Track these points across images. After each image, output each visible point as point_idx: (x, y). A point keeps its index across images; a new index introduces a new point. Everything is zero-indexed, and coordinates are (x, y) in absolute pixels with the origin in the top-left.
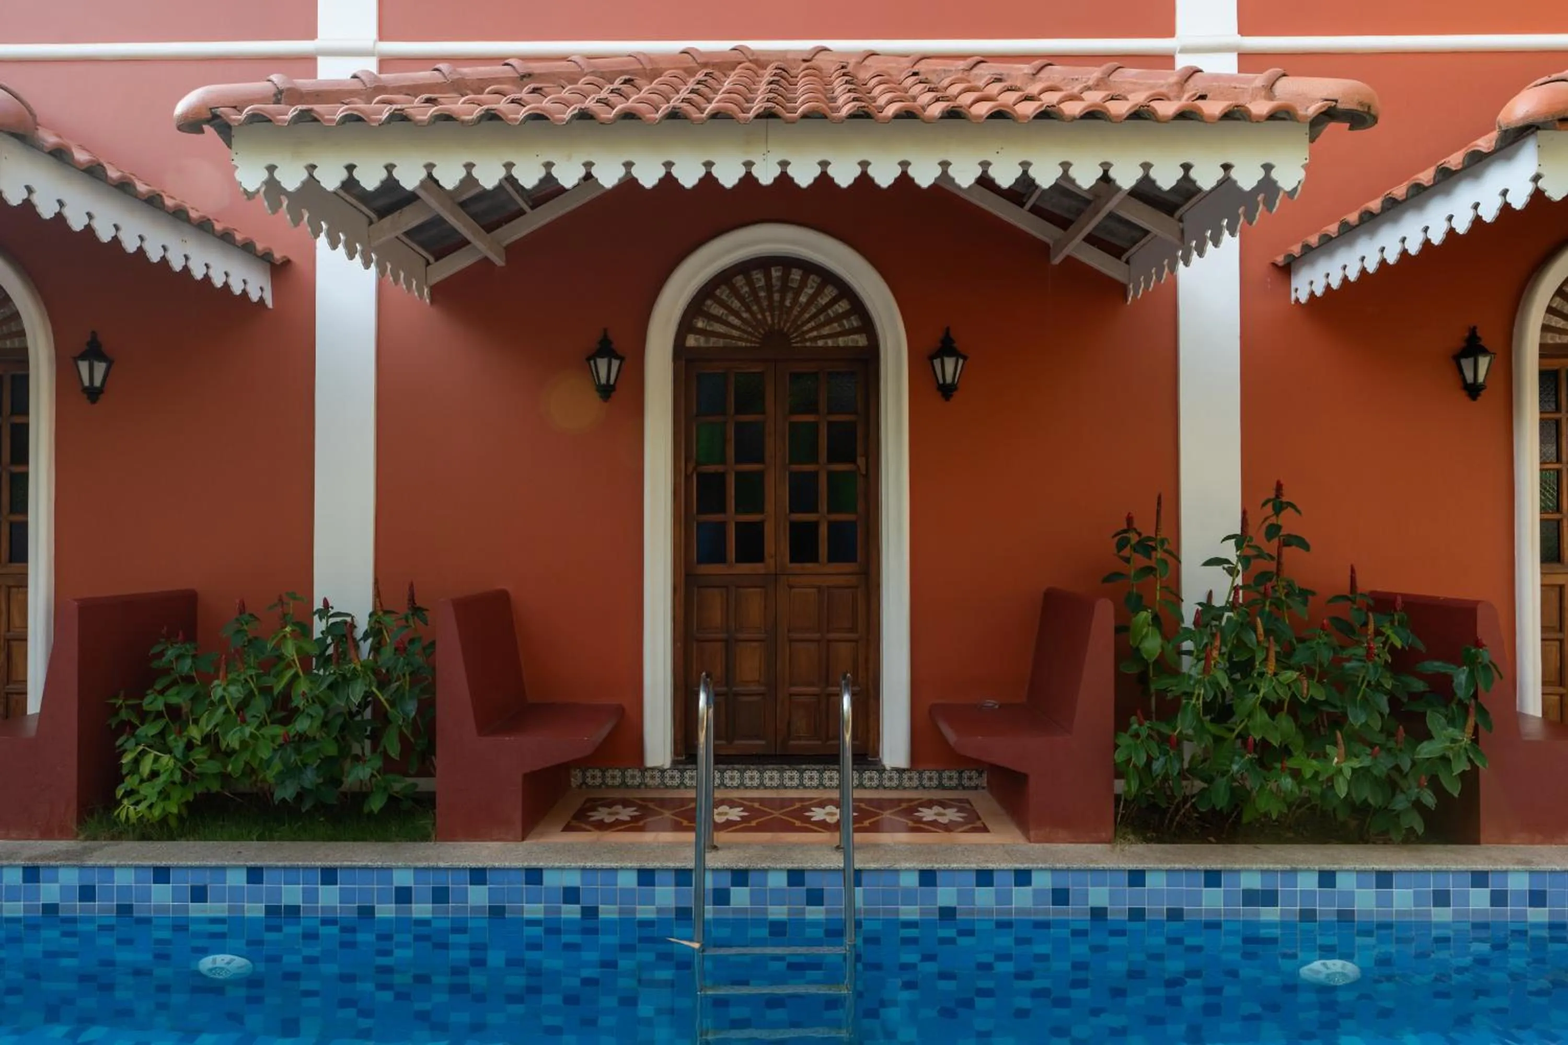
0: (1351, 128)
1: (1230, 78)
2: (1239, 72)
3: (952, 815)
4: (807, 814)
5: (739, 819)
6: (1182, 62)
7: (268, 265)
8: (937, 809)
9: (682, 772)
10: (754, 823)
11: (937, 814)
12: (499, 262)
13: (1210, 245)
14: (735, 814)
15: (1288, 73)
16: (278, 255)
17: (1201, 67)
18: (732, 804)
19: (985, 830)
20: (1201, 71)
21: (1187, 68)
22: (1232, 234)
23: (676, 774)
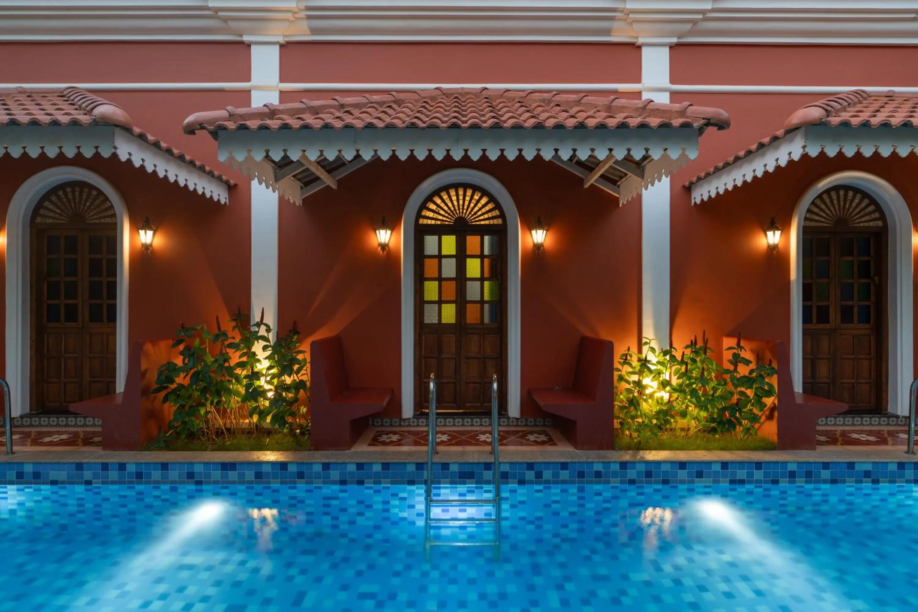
0: (718, 129)
1: (665, 105)
2: (671, 102)
3: (543, 438)
4: (478, 438)
5: (446, 440)
6: (645, 96)
7: (227, 186)
8: (535, 435)
9: (418, 419)
10: (453, 442)
11: (536, 437)
12: (334, 187)
13: (656, 181)
14: (445, 438)
15: (693, 104)
16: (232, 182)
17: (653, 99)
18: (443, 433)
19: (555, 444)
20: (652, 101)
21: (646, 100)
22: (667, 176)
23: (415, 420)
